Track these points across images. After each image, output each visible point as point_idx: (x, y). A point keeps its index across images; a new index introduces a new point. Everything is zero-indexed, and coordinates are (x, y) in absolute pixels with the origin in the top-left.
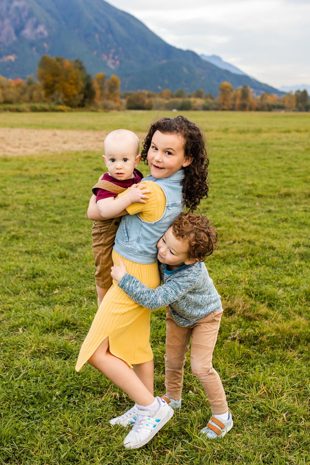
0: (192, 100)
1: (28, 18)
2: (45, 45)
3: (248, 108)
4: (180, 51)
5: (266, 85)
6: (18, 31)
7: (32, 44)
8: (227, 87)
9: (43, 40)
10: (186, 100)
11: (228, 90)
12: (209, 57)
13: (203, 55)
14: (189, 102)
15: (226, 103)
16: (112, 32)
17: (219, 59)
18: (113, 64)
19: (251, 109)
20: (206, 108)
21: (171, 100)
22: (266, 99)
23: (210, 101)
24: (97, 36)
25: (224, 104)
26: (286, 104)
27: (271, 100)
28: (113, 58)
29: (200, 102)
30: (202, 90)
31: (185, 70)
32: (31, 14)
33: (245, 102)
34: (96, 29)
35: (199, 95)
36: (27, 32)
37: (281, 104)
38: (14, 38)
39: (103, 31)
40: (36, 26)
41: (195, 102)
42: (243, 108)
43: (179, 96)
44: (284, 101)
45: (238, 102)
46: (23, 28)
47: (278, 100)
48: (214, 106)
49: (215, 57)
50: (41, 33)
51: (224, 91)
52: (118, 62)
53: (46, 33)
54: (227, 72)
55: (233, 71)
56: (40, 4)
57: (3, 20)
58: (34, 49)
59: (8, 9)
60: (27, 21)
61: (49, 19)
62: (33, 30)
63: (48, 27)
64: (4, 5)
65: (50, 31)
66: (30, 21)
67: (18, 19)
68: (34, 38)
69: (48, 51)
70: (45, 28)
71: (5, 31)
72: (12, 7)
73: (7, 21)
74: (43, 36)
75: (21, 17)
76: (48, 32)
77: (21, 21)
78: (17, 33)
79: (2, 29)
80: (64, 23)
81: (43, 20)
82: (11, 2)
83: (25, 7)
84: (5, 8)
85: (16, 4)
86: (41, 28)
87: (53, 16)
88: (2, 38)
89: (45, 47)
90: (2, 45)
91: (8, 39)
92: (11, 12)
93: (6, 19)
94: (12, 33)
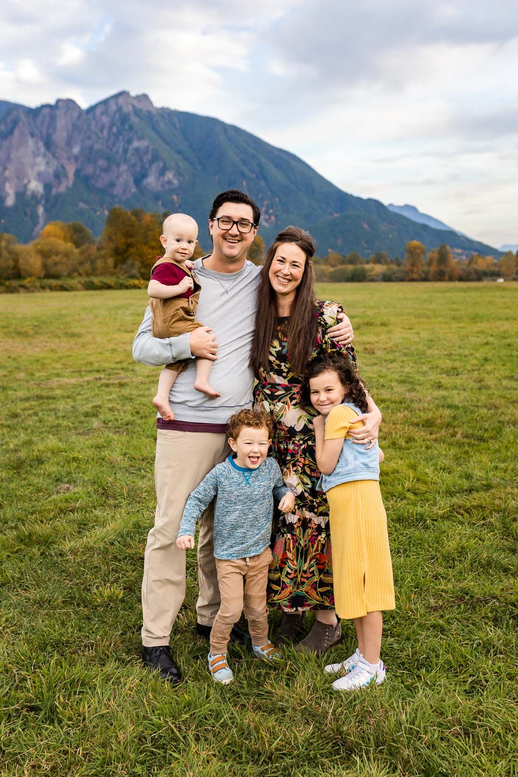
0: (368, 267)
1: (152, 162)
2: (175, 197)
3: (447, 278)
4: (359, 199)
5: (480, 244)
6: (138, 181)
7: (157, 197)
8: (416, 248)
9: (172, 191)
10: (359, 266)
11: (418, 251)
12: (399, 207)
13: (391, 205)
14: (363, 270)
15: (415, 270)
16: (265, 179)
17: (413, 209)
18: (267, 220)
19: (451, 279)
20: (387, 278)
21: (340, 267)
22: (476, 263)
23: (395, 267)
24: (244, 183)
25: (412, 271)
26: (504, 269)
27: (482, 264)
28: (267, 212)
29: (379, 269)
30: (384, 252)
31: (365, 226)
32: (156, 157)
33: (443, 267)
34: (243, 175)
35: (378, 260)
36: (151, 180)
37: (497, 269)
38: (134, 190)
39: (254, 176)
40: (162, 172)
41: (373, 269)
42: (440, 277)
43: (352, 262)
44: (500, 266)
45: (433, 268)
46: (145, 176)
47: (495, 265)
48: (399, 275)
49: (407, 207)
50: (169, 182)
51: (413, 253)
52: (273, 218)
53: (176, 182)
54: (425, 227)
55: (432, 225)
56: (167, 143)
57: (118, 165)
58: (160, 203)
59: (126, 151)
60: (150, 166)
61: (180, 164)
62: (158, 178)
63: (179, 174)
64: (120, 146)
65: (181, 178)
66: (154, 167)
67: (139, 164)
68: (159, 189)
69: (177, 205)
70: (174, 176)
71: (121, 180)
72: (131, 147)
73: (124, 167)
74: (172, 186)
75: (141, 160)
76: (179, 181)
77: (142, 167)
78: (138, 182)
79: (118, 177)
80: (199, 167)
81: (173, 164)
82: (129, 142)
83: (148, 148)
84: (121, 151)
85: (136, 144)
86: (169, 175)
87: (186, 159)
88: (118, 190)
89: (174, 199)
90: (117, 200)
91: (124, 191)
92: (129, 154)
93: (122, 164)
94: (131, 183)
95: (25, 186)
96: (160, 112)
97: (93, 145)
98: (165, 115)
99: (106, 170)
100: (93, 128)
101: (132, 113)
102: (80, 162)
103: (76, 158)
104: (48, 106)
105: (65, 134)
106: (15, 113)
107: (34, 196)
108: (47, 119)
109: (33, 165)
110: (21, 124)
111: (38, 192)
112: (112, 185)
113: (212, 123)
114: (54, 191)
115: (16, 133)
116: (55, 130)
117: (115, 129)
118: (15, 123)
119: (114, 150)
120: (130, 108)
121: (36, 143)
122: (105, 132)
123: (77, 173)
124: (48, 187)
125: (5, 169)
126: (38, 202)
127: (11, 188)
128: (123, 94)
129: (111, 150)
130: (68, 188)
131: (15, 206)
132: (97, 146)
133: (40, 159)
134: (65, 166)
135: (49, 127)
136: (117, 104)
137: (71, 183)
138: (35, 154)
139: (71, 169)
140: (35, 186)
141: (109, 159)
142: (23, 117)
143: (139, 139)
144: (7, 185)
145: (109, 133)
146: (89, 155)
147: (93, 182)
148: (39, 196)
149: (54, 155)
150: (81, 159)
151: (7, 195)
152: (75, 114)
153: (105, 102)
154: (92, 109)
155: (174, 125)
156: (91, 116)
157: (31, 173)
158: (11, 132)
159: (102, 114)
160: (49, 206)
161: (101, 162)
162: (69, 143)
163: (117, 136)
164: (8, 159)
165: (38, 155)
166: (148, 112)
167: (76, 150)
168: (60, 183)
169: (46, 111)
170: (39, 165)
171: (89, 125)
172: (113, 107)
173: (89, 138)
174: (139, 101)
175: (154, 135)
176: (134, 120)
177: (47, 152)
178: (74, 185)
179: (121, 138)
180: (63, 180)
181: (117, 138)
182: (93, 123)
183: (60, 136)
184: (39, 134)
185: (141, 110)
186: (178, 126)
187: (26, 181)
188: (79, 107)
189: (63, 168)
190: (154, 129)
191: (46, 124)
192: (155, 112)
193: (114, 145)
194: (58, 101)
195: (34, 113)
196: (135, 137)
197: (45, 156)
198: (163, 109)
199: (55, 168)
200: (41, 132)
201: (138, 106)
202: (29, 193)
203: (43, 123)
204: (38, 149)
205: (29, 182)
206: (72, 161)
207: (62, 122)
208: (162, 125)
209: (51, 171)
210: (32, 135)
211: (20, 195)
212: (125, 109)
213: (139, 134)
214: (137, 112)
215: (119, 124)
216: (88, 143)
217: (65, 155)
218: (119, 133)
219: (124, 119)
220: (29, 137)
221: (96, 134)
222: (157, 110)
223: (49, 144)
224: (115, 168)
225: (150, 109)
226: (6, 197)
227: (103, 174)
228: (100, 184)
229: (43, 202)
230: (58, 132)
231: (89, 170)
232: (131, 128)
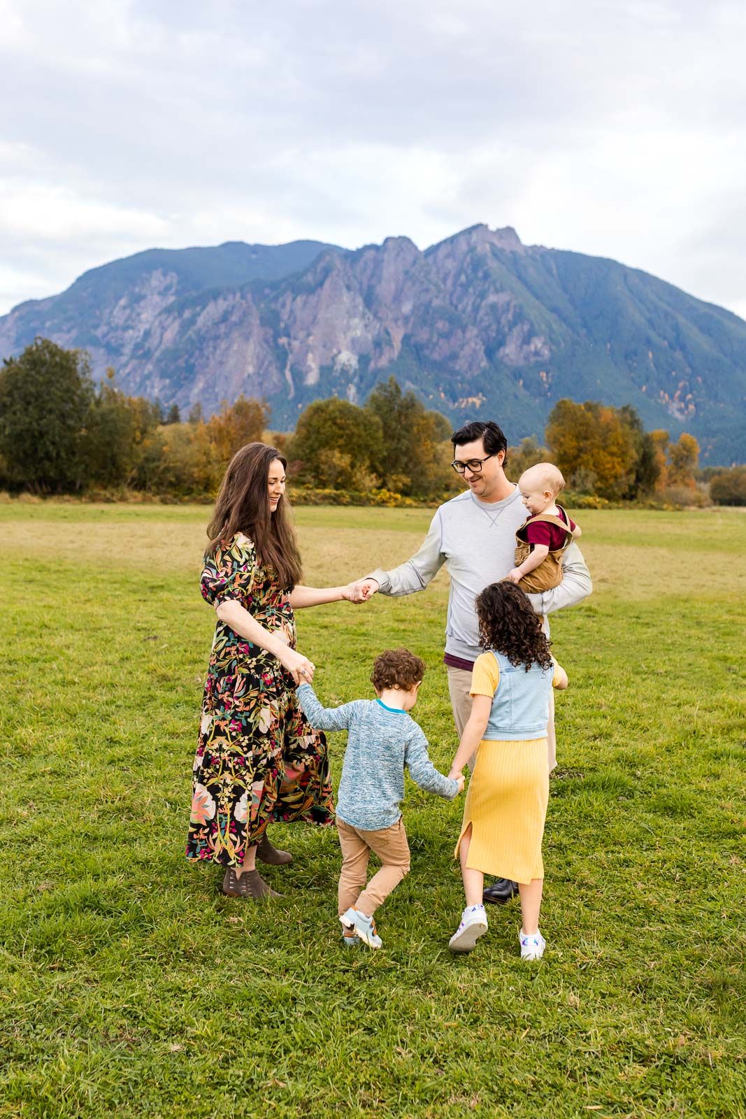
1: (512, 325)
2: (544, 374)
6: (491, 351)
7: (517, 374)
9: (540, 366)
16: (683, 348)
18: (681, 410)
24: (650, 355)
28: (682, 399)
32: (519, 318)
34: (648, 342)
36: (510, 351)
38: (484, 363)
39: (665, 344)
40: (527, 340)
46: (501, 343)
50: (537, 353)
52: (692, 407)
53: (546, 352)
56: (537, 298)
57: (464, 330)
58: (521, 382)
59: (476, 309)
60: (510, 329)
61: (555, 327)
62: (521, 347)
63: (551, 341)
64: (468, 303)
65: (554, 348)
66: (516, 331)
67: (494, 327)
68: (522, 362)
69: (547, 386)
70: (544, 344)
71: (467, 350)
72: (484, 303)
73: (473, 332)
74: (539, 359)
75: (499, 323)
76: (551, 350)
77: (498, 331)
78: (490, 353)
79: (462, 347)
80: (584, 331)
81: (543, 327)
82: (482, 295)
83: (508, 304)
84: (469, 308)
85: (492, 298)
86: (537, 343)
87: (565, 320)
88: (461, 365)
89: (542, 378)
90: (459, 378)
91: (470, 365)
92: (482, 312)
93: (470, 327)
94: (482, 353)
95: (333, 359)
96: (530, 252)
97: (430, 302)
98: (538, 257)
99: (447, 336)
100: (433, 276)
101: (490, 255)
102: (410, 325)
103: (406, 319)
104: (373, 247)
105: (393, 286)
106: (328, 258)
107: (344, 372)
108: (371, 265)
109: (348, 328)
110: (335, 273)
111: (351, 366)
112: (454, 357)
113: (606, 266)
114: (372, 365)
115: (327, 285)
116: (379, 281)
117: (463, 278)
118: (327, 272)
119: (460, 307)
120: (488, 247)
121: (354, 300)
122: (449, 282)
123: (406, 339)
124: (364, 360)
125: (309, 335)
126: (349, 381)
127: (314, 361)
128: (479, 227)
129: (456, 307)
130: (391, 361)
131: (319, 385)
132: (436, 303)
133: (356, 320)
134: (390, 330)
135: (373, 275)
136: (469, 243)
137: (396, 353)
138: (351, 315)
139: (398, 335)
140: (347, 358)
141: (451, 320)
142: (338, 263)
143: (497, 291)
144: (310, 356)
145: (454, 284)
146: (425, 315)
147: (426, 352)
148: (351, 372)
149: (375, 315)
150: (412, 319)
151: (310, 369)
152: (410, 258)
153: (452, 240)
154: (433, 250)
155: (549, 271)
156: (430, 260)
157: (343, 341)
158: (321, 284)
159: (448, 256)
160: (363, 386)
161: (441, 325)
162: (398, 298)
163: (465, 287)
164: (314, 321)
165: (355, 316)
166: (512, 252)
167: (407, 308)
168: (381, 353)
169: (372, 253)
170: (355, 329)
171: (428, 273)
172: (463, 247)
173: (427, 290)
174: (501, 237)
175: (519, 286)
176: (493, 264)
177: (366, 311)
178: (400, 356)
179: (471, 290)
180: (386, 349)
181: (465, 292)
182: (434, 269)
183: (385, 289)
184: (357, 286)
185: (502, 250)
186: (555, 271)
187: (335, 351)
188: (416, 248)
189: (388, 333)
190: (519, 277)
191: (369, 272)
192: (522, 253)
193: (460, 300)
194: (387, 240)
195: (352, 257)
196: (492, 289)
197: (363, 316)
198: (534, 248)
199: (376, 333)
200: (361, 283)
201: (499, 244)
202: (338, 367)
203: (365, 269)
204: (355, 307)
205: (340, 352)
206: (400, 323)
207: (390, 269)
208: (531, 270)
209: (370, 337)
210: (348, 288)
211: (325, 371)
212: (479, 249)
213: (498, 285)
214: (496, 253)
215: (469, 271)
216: (425, 298)
217: (390, 316)
218: (469, 283)
219: (477, 264)
220: (344, 290)
221: (436, 285)
222: (526, 249)
223: (370, 300)
224: (460, 333)
225: (515, 249)
226: (307, 373)
227: (441, 342)
228: (436, 356)
229: (356, 380)
230: (383, 283)
231: (423, 336)
232: (486, 276)
